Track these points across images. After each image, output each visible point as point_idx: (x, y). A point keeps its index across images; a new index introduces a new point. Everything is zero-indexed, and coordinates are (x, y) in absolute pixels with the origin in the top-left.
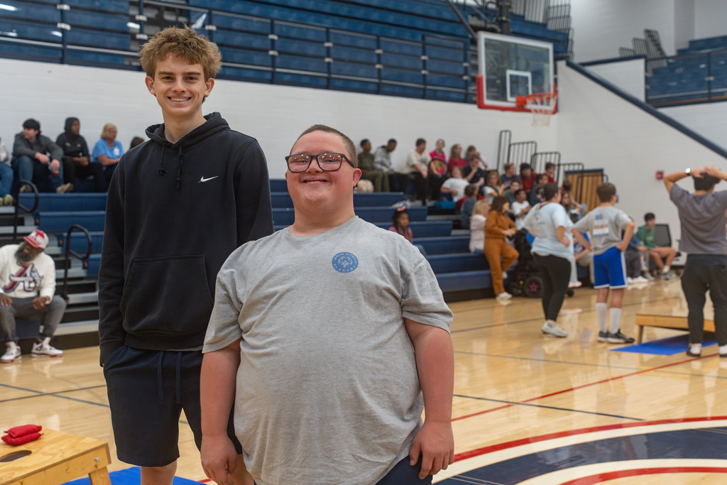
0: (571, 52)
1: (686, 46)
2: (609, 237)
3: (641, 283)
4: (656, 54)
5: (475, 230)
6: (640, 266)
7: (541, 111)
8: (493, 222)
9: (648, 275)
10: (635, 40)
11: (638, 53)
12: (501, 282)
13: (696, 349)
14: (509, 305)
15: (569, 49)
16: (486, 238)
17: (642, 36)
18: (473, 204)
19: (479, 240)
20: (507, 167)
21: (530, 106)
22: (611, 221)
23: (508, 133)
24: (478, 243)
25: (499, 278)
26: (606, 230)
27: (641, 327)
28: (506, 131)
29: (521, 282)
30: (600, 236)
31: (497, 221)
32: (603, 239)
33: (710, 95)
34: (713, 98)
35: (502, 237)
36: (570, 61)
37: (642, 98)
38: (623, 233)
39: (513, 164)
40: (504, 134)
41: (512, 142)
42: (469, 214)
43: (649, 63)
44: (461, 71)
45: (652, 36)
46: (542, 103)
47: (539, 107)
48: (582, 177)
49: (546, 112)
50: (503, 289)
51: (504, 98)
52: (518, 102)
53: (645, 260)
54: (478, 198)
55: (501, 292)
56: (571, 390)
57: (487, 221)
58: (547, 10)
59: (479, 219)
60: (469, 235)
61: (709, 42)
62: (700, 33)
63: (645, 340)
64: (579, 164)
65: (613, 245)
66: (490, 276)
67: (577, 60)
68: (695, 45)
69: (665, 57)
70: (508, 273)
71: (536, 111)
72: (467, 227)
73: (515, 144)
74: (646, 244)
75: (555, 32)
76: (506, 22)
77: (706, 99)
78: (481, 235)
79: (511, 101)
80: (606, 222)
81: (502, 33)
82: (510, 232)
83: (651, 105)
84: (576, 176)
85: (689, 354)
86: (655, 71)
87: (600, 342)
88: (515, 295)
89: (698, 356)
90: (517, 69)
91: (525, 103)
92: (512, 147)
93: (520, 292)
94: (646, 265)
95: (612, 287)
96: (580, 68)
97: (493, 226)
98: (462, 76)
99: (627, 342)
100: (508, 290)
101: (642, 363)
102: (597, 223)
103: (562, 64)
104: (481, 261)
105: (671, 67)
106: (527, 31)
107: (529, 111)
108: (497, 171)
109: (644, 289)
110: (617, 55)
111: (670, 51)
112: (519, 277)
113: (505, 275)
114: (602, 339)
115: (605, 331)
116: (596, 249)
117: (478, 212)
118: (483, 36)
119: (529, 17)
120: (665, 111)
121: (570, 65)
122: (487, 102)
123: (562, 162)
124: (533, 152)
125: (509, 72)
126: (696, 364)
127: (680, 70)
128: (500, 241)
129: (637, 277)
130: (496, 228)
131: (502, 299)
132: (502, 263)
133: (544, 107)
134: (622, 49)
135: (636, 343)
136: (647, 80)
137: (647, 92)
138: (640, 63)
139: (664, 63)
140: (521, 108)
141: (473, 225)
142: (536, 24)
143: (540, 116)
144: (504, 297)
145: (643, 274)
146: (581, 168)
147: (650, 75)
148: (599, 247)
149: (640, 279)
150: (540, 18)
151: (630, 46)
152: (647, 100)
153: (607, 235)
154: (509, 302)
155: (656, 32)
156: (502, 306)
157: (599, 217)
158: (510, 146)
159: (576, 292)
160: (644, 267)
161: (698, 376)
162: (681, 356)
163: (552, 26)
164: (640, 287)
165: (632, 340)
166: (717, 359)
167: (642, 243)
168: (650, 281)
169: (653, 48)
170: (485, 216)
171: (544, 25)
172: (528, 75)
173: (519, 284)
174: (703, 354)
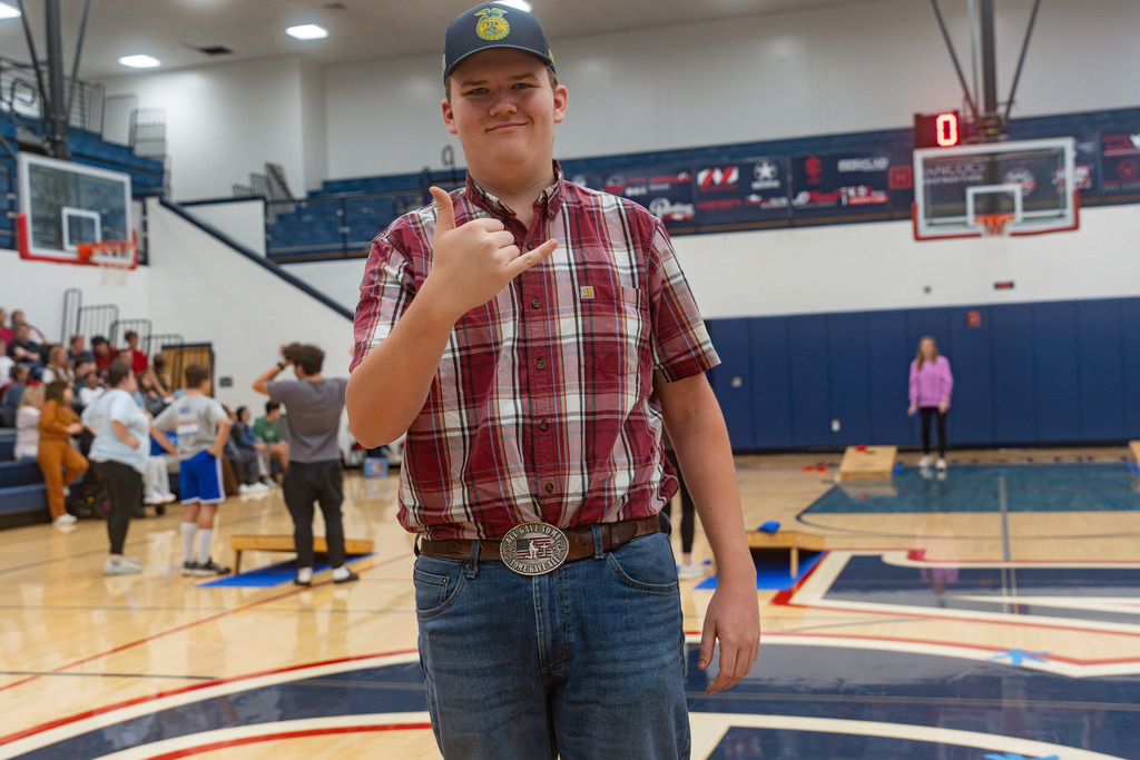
0: (168, 187)
1: (317, 186)
2: (200, 437)
3: (258, 492)
4: (280, 195)
5: (23, 430)
6: (257, 468)
7: (113, 266)
8: (51, 416)
9: (270, 481)
10: (254, 176)
11: (258, 192)
12: (61, 502)
13: (305, 575)
14: (72, 533)
15: (165, 181)
16: (42, 439)
17: (262, 171)
18: (20, 392)
19: (29, 443)
20: (74, 340)
21: (97, 257)
22: (199, 415)
23: (76, 295)
24: (27, 446)
25: (60, 495)
26: (194, 428)
27: (239, 553)
28: (74, 291)
29: (91, 500)
30: (187, 436)
31: (57, 414)
32: (192, 439)
33: (345, 250)
34: (350, 253)
35: (63, 436)
36: (166, 198)
37: (261, 251)
38: (217, 428)
39: (82, 338)
40: (70, 295)
41: (84, 304)
42: (14, 406)
43: (271, 208)
44: (5, 205)
45: (275, 172)
46: (115, 254)
47: (110, 259)
48: (181, 353)
49: (120, 267)
50: (63, 509)
51: (59, 245)
52: (80, 252)
53: (265, 460)
54: (28, 383)
55: (60, 514)
56: (142, 641)
57: (42, 416)
58: (134, 129)
59: (29, 413)
60: (15, 436)
61: (347, 184)
62: (335, 173)
63: (244, 569)
64: (176, 336)
65: (205, 447)
66: (45, 493)
67: (176, 196)
68: (329, 186)
69: (290, 200)
70: (72, 488)
71: (106, 265)
72: (13, 425)
73: (86, 309)
74: (266, 440)
75: (146, 159)
76: (61, 142)
77: (340, 254)
78: (34, 435)
79: (71, 251)
80: (192, 416)
81: (56, 157)
82: (74, 428)
83: (272, 262)
84: (172, 353)
85: (297, 583)
86: (281, 217)
87: (185, 576)
88: (80, 518)
89: (308, 585)
90: (78, 206)
91: (90, 253)
92: (83, 313)
93: (88, 512)
94: (267, 468)
95: (203, 502)
96: (178, 209)
97: (54, 421)
98: (5, 212)
99: (221, 573)
100: (70, 510)
101: (241, 599)
102: (182, 417)
103: (153, 203)
104: (33, 471)
105: (300, 212)
106: (105, 155)
107: (96, 264)
108: (60, 345)
109: (264, 500)
110: (229, 194)
111: (299, 192)
112: (87, 492)
113: (66, 491)
114: (188, 571)
115: (191, 561)
116: (183, 452)
117: (28, 404)
118: (26, 160)
119: (110, 136)
120: (289, 269)
121: (164, 204)
122: (33, 250)
123: (154, 332)
124: (113, 319)
125: (67, 212)
126: (306, 596)
127: (307, 218)
128: (63, 444)
129: (253, 483)
130: (57, 425)
131: (63, 524)
132: (65, 474)
133: (118, 260)
134: (236, 187)
135: (232, 574)
136: (268, 229)
137: (268, 244)
138: (258, 206)
139: (291, 208)
140: (85, 259)
141: (21, 422)
142: (117, 148)
143: (113, 272)
144: (65, 521)
145: (262, 480)
146: (178, 341)
147: (272, 220)
148: (187, 450)
149: (259, 487)
150: (124, 140)
151: (246, 182)
152: (269, 255)
153: (195, 434)
154: (73, 527)
155: (280, 168)
156: (60, 534)
157: (185, 410)
158: (80, 310)
159: (169, 509)
160: (264, 470)
161: (307, 611)
162: (288, 586)
163: (140, 150)
164: (259, 497)
165: (227, 571)
166: (332, 587)
167: (259, 439)
168: (271, 488)
169: (276, 188)
170: (39, 408)
171: (129, 150)
172: (95, 216)
173: (87, 502)
174: (314, 582)
